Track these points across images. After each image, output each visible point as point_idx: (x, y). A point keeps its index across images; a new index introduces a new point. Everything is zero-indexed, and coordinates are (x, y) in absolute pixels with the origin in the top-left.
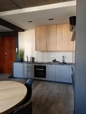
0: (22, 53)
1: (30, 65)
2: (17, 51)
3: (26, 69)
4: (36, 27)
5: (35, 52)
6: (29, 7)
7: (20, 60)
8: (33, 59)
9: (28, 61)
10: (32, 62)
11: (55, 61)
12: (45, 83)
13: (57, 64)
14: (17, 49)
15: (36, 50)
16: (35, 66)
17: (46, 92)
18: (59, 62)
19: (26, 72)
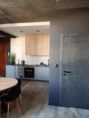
0: (13, 57)
1: (20, 67)
2: (9, 55)
3: (17, 71)
4: (26, 35)
5: (25, 56)
6: (20, 23)
7: (12, 63)
8: (24, 62)
9: (19, 64)
10: (23, 64)
11: (42, 64)
12: (34, 82)
13: (43, 66)
14: (9, 53)
15: (26, 54)
16: (25, 69)
17: (33, 87)
18: (45, 64)
19: (17, 73)
